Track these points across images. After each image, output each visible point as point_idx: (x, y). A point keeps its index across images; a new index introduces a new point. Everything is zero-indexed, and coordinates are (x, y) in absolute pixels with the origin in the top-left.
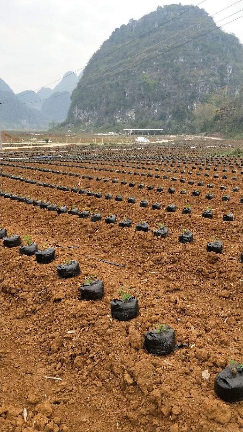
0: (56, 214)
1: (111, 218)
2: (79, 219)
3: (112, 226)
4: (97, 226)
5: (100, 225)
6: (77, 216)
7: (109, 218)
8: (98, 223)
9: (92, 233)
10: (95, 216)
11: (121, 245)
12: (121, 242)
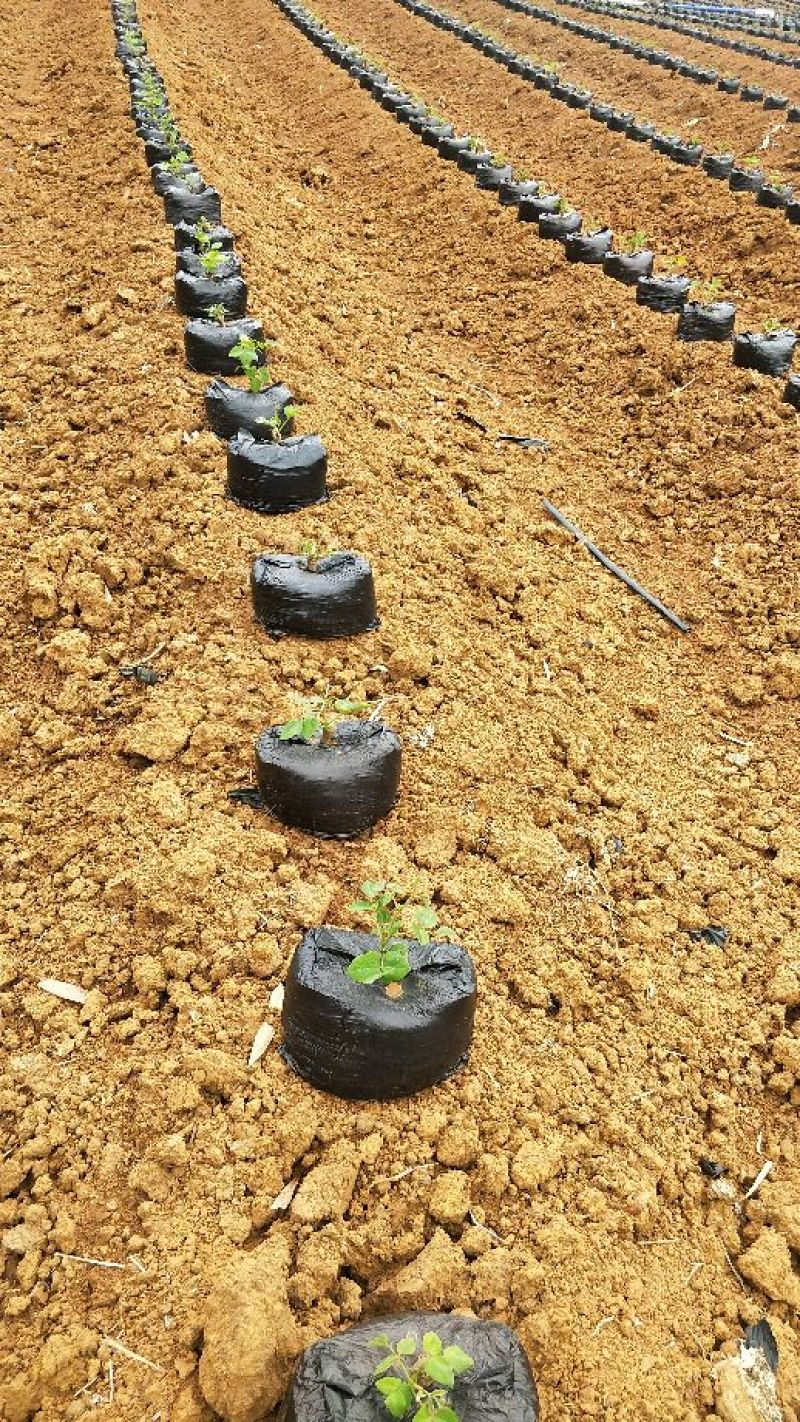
0: (557, 261)
1: (766, 345)
2: (635, 307)
3: (750, 388)
4: (690, 368)
5: (701, 363)
6: (632, 291)
7: (757, 338)
8: (701, 350)
9: (650, 392)
10: (701, 312)
11: (739, 502)
12: (743, 489)
